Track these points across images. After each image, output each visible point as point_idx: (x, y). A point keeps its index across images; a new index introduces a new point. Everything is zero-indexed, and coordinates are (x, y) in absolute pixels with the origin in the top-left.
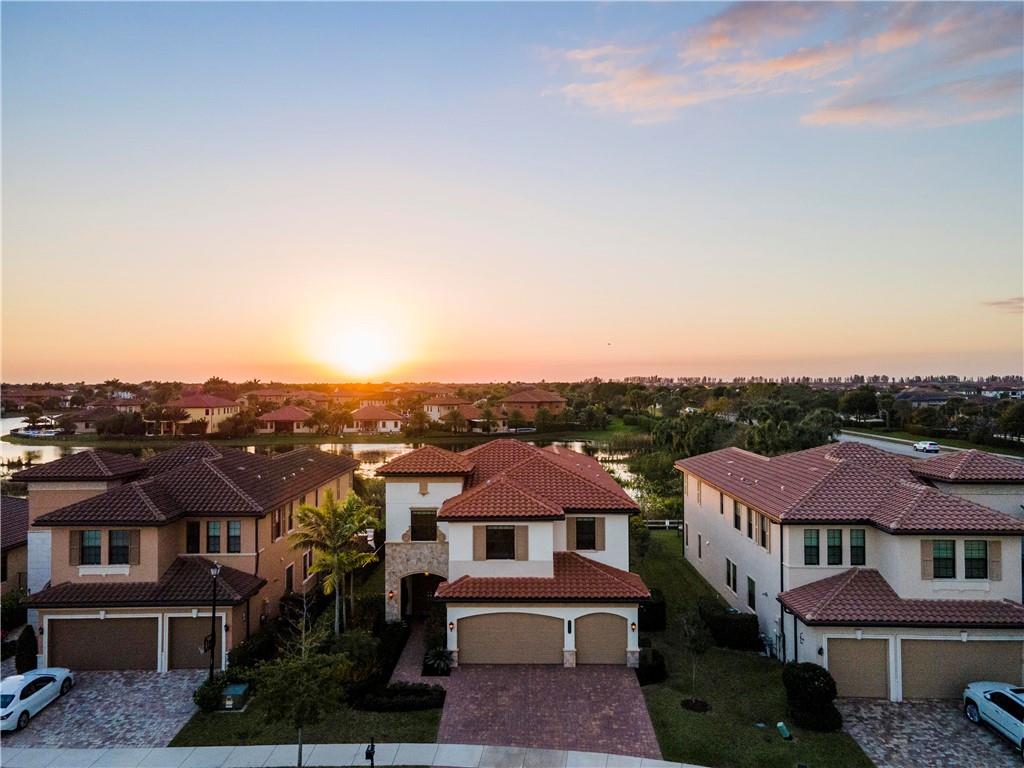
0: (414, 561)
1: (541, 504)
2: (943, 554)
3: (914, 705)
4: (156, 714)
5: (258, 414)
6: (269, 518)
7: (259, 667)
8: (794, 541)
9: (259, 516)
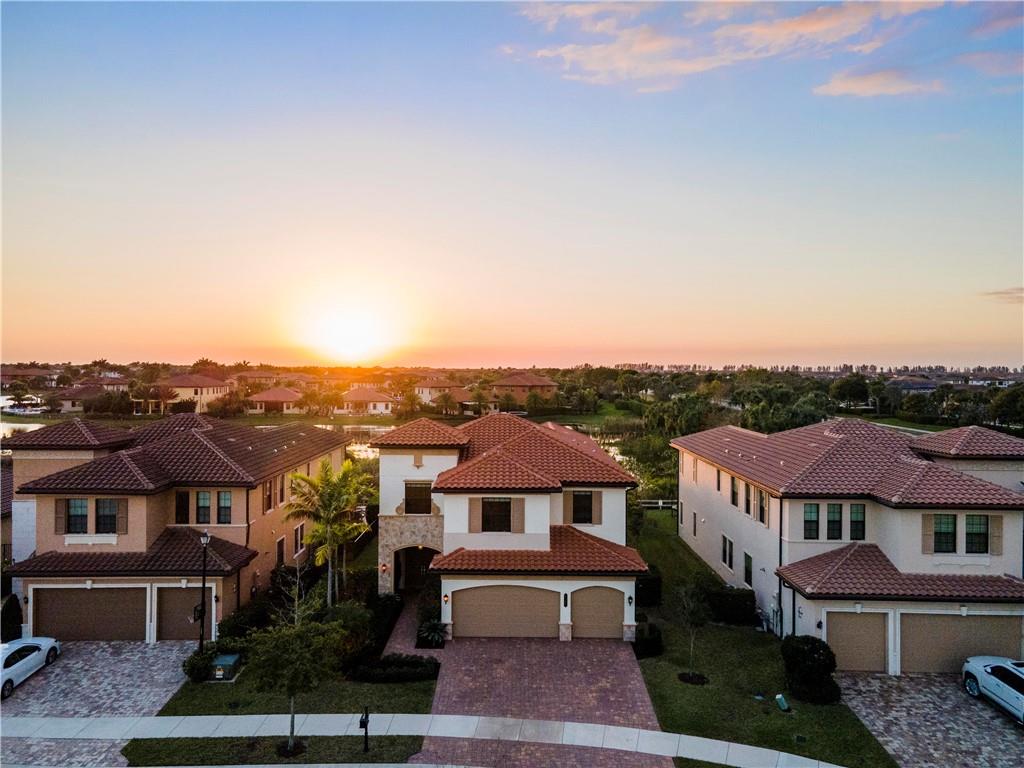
0: (408, 534)
1: (538, 476)
2: (944, 529)
3: (912, 679)
4: (144, 684)
5: (248, 395)
6: (260, 488)
7: (251, 634)
8: (794, 515)
9: (250, 487)
